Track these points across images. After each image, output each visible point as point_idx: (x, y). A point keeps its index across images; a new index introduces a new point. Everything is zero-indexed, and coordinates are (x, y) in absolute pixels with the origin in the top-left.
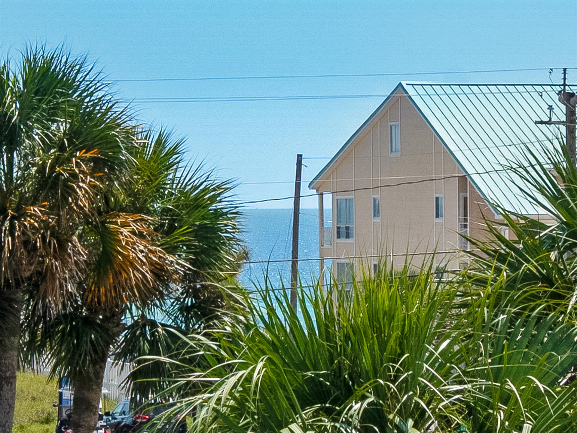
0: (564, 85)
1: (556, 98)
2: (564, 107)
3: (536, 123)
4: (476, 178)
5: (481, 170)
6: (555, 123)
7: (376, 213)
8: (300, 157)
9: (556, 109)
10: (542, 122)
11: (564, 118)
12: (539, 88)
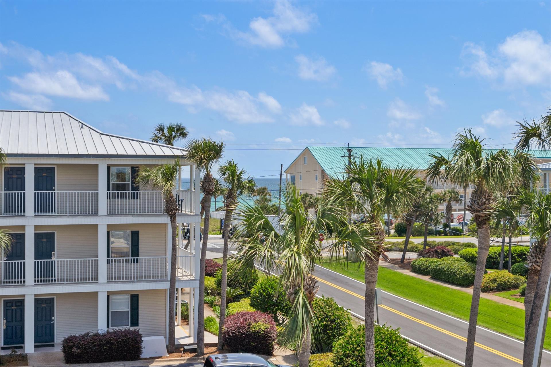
0: (348, 147)
1: (346, 150)
2: (348, 153)
3: (341, 156)
4: (326, 170)
5: (327, 168)
6: (346, 157)
7: (301, 179)
8: (282, 165)
9: (346, 153)
10: (342, 156)
11: (348, 156)
12: (342, 148)
